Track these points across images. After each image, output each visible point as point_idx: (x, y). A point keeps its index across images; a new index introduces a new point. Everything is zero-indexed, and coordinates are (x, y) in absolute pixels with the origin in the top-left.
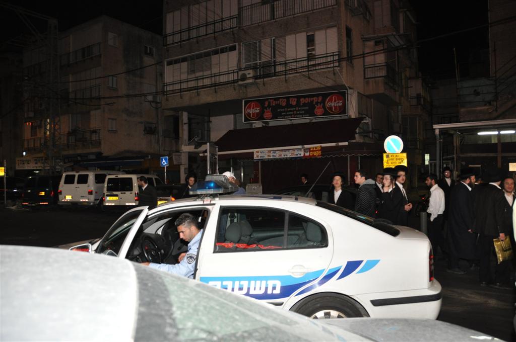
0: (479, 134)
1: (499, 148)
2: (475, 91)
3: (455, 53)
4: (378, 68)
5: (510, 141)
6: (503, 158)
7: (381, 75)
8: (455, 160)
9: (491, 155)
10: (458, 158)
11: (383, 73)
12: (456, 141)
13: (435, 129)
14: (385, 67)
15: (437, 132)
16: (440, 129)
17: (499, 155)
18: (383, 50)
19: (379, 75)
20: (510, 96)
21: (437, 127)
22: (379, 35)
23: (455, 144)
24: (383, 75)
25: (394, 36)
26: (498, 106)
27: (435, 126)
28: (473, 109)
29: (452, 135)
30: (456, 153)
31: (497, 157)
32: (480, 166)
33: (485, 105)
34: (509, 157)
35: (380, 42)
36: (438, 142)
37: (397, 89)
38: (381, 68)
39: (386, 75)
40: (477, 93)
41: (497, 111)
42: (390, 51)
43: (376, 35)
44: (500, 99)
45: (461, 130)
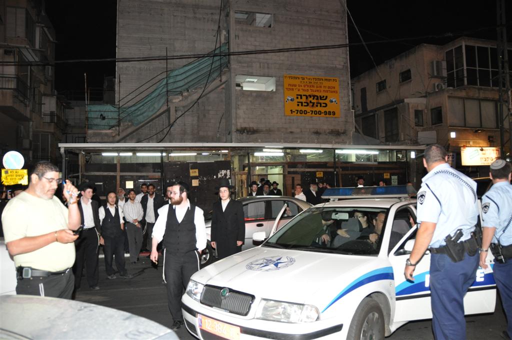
0: (104, 154)
1: (118, 168)
2: (101, 115)
3: (85, 77)
4: (7, 79)
5: (130, 162)
6: (121, 176)
7: (10, 87)
8: (80, 177)
9: (112, 174)
10: (83, 176)
11: (13, 85)
12: (81, 160)
13: (60, 148)
14: (15, 79)
15: (62, 151)
16: (65, 148)
17: (118, 174)
18: (14, 62)
19: (7, 87)
20: (130, 124)
21: (62, 146)
22: (9, 44)
23: (80, 163)
24: (13, 87)
25: (27, 49)
26: (120, 131)
27: (60, 145)
28: (99, 131)
29: (77, 155)
30: (81, 172)
31: (116, 176)
32: (102, 183)
33: (109, 129)
34: (126, 176)
35: (11, 52)
36: (64, 160)
37: (28, 103)
38: (10, 79)
39: (15, 88)
40: (104, 118)
41: (119, 135)
42: (22, 64)
43: (6, 44)
44: (122, 124)
45: (85, 149)
